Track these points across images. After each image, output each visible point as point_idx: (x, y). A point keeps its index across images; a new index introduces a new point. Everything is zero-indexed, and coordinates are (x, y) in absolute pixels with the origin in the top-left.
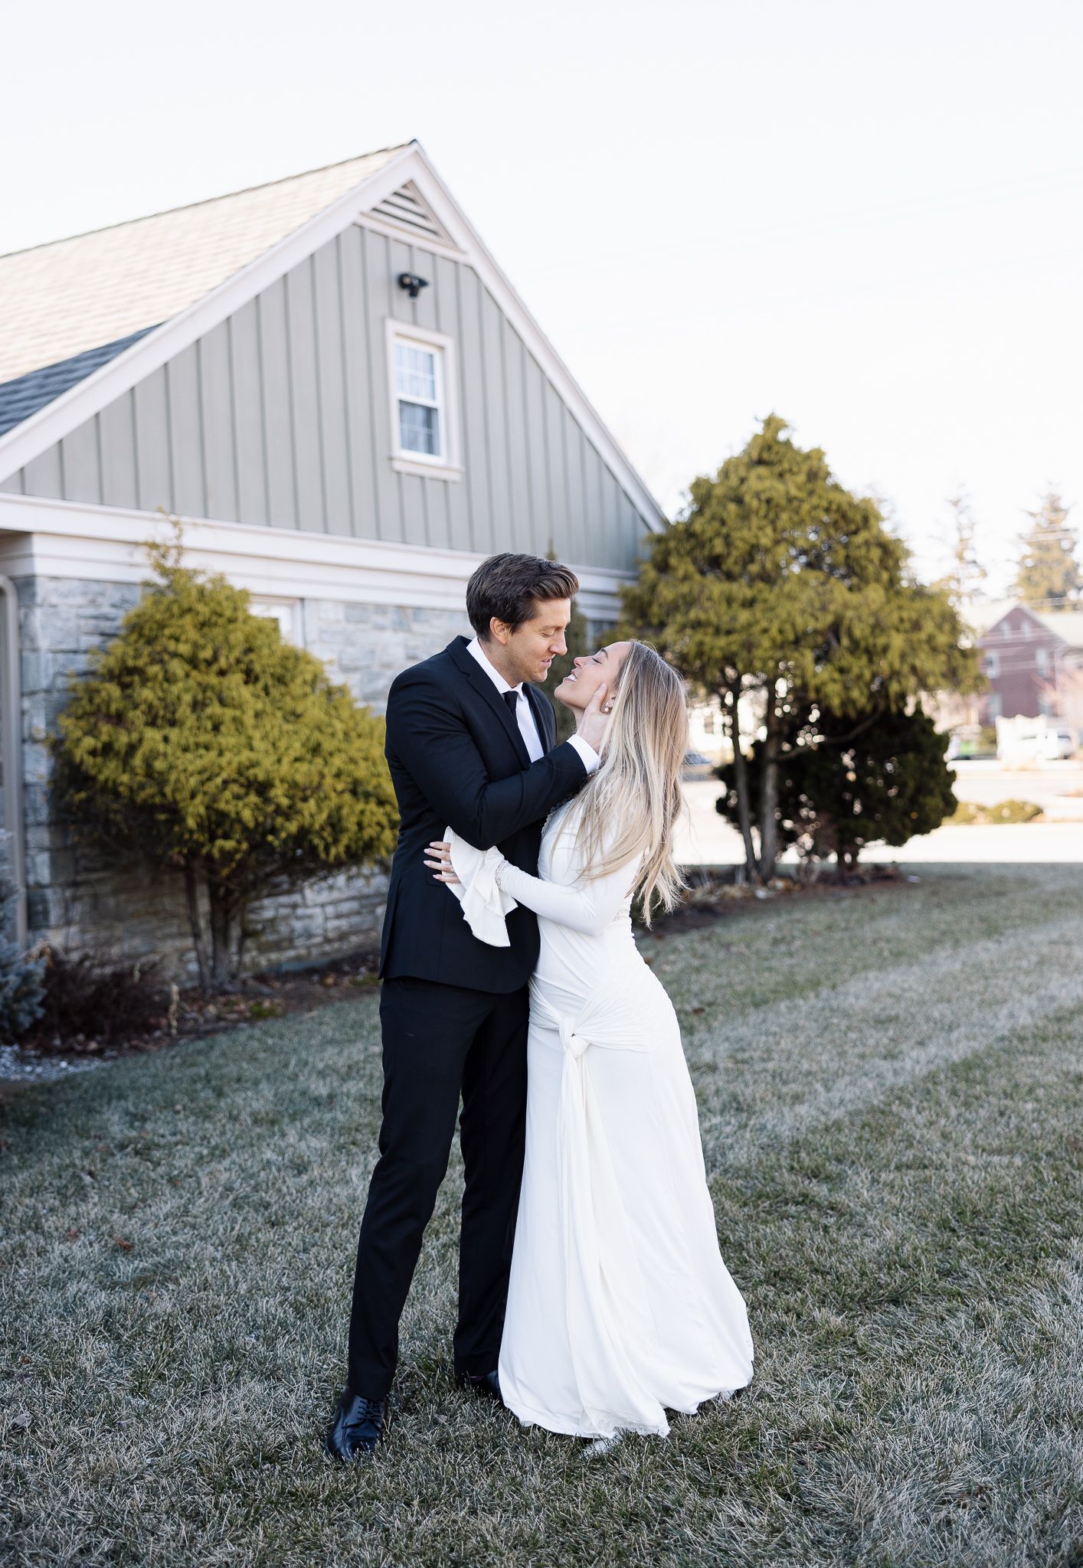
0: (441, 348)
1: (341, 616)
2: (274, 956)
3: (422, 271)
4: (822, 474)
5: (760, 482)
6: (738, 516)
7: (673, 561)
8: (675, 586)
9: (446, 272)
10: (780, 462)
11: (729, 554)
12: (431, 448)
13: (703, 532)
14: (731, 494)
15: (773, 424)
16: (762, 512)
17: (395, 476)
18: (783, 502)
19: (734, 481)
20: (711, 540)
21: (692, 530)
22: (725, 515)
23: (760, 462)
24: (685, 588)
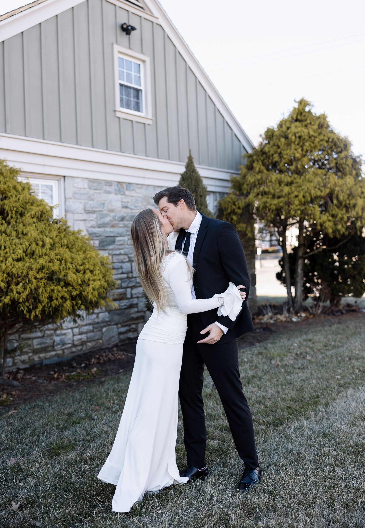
0: (144, 61)
1: (86, 186)
2: (42, 355)
3: (134, 22)
4: (325, 126)
5: (296, 128)
6: (285, 144)
7: (255, 165)
8: (255, 176)
9: (147, 26)
10: (306, 120)
11: (281, 161)
12: (138, 108)
13: (269, 151)
14: (283, 134)
15: (303, 103)
16: (297, 143)
17: (117, 119)
18: (307, 137)
19: (284, 129)
20: (273, 155)
21: (264, 151)
22: (279, 144)
23: (297, 120)
24: (259, 177)
